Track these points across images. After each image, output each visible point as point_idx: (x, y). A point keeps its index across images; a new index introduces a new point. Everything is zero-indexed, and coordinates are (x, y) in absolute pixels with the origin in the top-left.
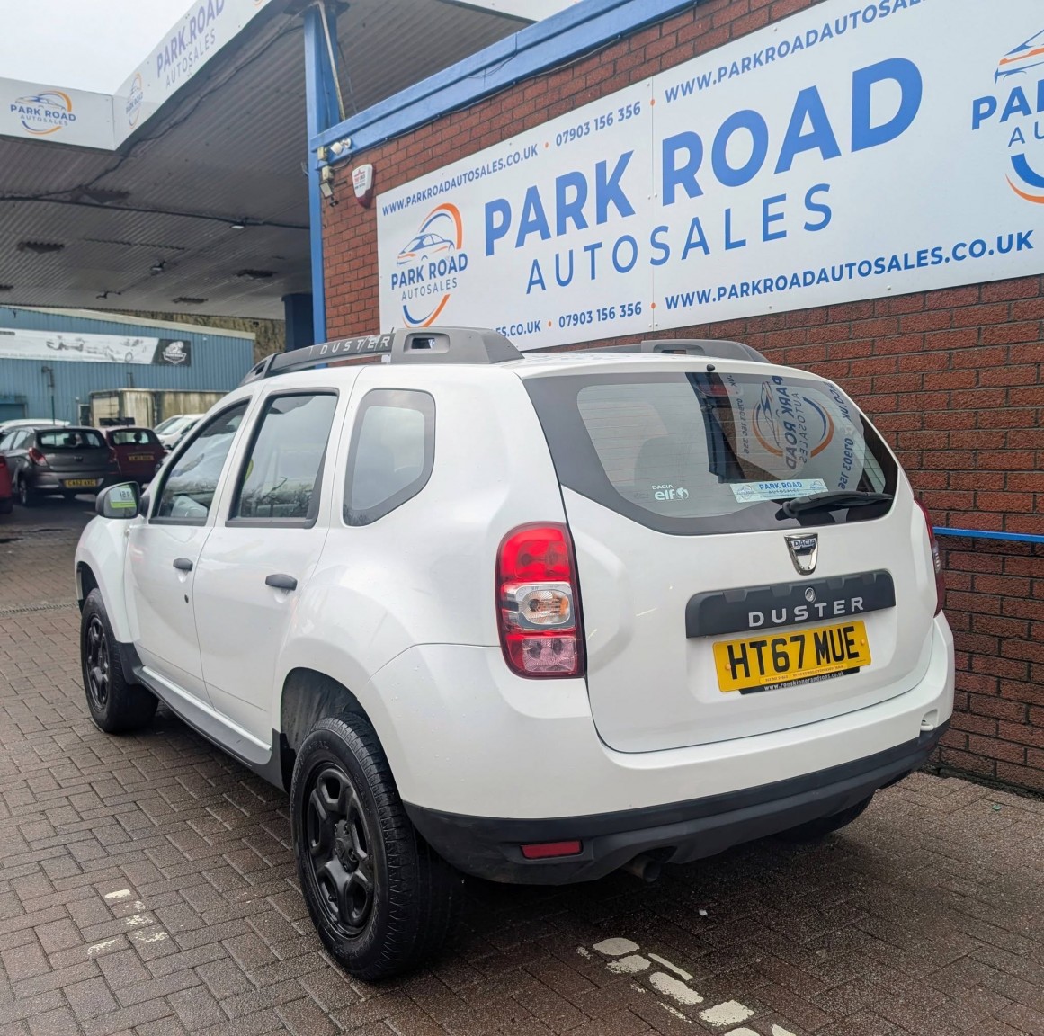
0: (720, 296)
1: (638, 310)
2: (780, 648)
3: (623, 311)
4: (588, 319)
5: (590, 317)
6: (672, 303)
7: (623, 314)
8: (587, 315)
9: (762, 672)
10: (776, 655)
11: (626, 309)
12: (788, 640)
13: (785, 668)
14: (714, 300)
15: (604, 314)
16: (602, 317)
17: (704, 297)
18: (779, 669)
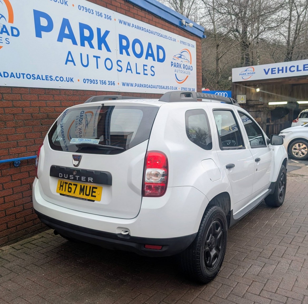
0: (135, 86)
1: (114, 84)
2: (70, 186)
3: (109, 83)
4: (96, 82)
5: (97, 82)
6: (124, 84)
7: (109, 84)
8: (96, 81)
9: (65, 191)
10: (69, 188)
11: (110, 82)
12: (73, 184)
13: (70, 192)
14: (134, 86)
15: (102, 82)
16: (101, 83)
17: (132, 85)
18: (69, 192)
